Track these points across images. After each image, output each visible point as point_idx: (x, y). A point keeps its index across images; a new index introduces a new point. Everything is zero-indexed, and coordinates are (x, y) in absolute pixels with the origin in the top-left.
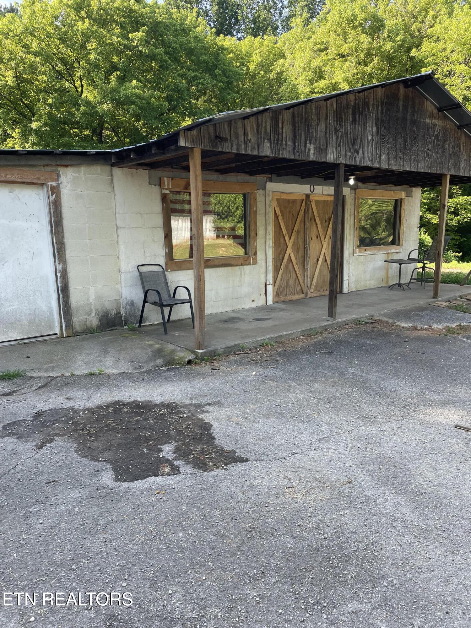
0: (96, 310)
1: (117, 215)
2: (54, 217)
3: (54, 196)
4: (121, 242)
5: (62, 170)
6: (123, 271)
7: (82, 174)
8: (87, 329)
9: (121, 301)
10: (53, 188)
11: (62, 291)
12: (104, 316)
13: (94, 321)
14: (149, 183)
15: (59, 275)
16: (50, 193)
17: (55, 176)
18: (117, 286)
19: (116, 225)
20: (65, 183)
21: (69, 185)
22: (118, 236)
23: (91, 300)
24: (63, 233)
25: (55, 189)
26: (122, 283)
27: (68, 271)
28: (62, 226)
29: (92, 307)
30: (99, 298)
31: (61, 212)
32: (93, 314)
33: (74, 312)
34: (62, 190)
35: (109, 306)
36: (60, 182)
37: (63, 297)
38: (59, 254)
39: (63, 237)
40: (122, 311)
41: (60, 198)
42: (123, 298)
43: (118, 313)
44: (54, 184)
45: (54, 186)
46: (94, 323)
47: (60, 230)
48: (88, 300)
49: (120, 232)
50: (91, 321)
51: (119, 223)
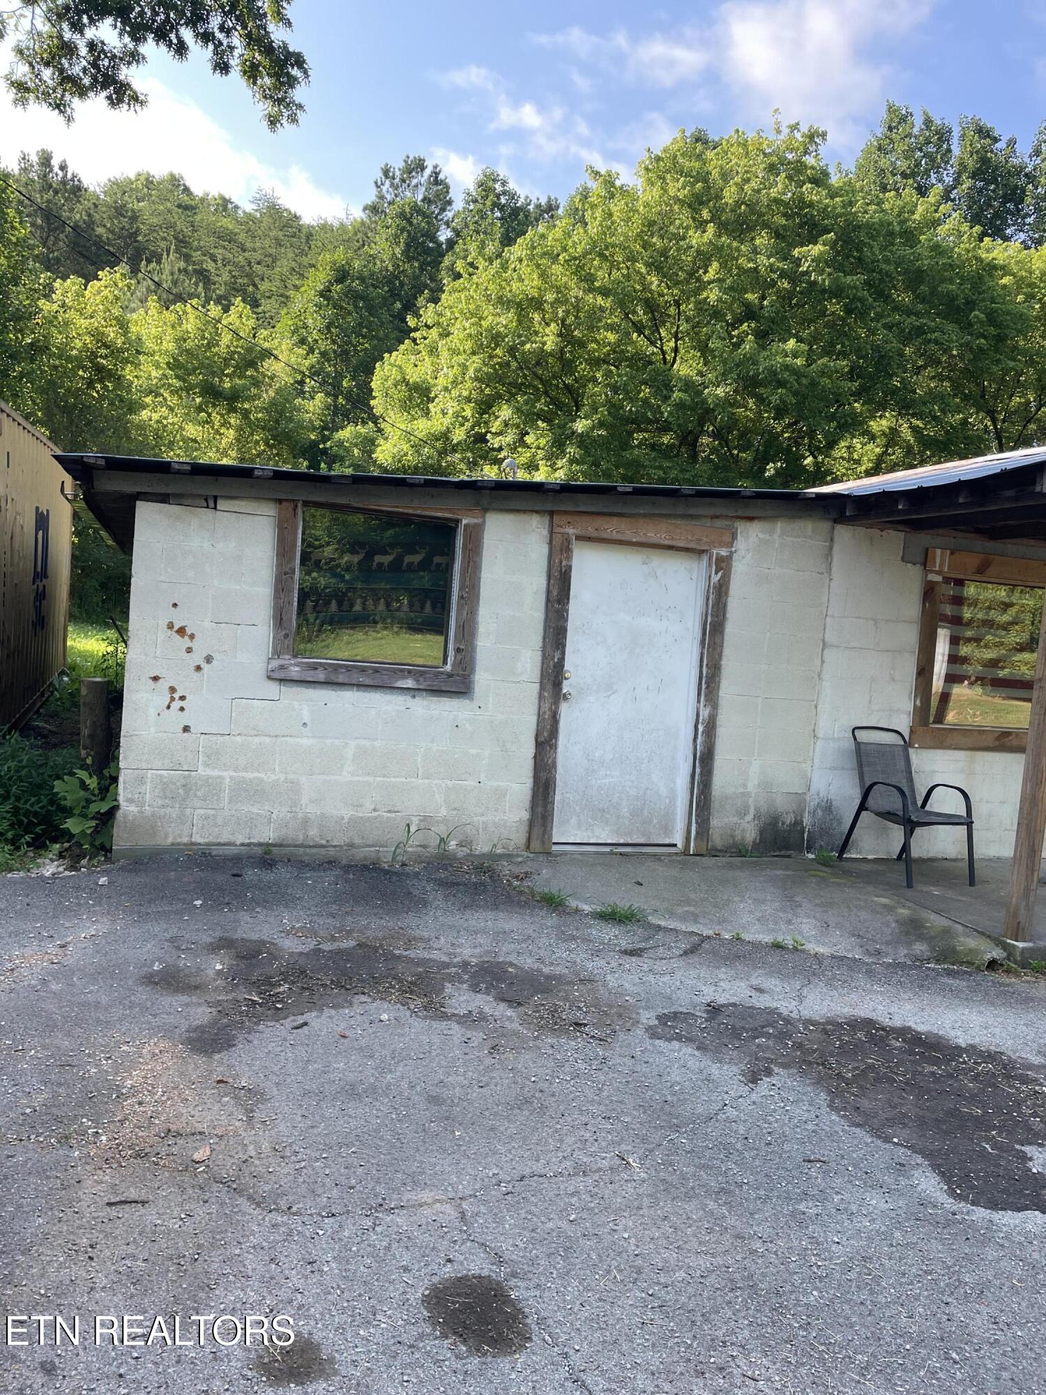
0: (757, 810)
1: (828, 619)
2: (712, 615)
3: (720, 574)
4: (825, 676)
5: (741, 526)
6: (820, 735)
7: (775, 537)
8: (735, 845)
9: (808, 798)
10: (720, 560)
11: (702, 760)
12: (770, 824)
13: (749, 832)
14: (903, 559)
15: (701, 728)
16: (714, 568)
17: (727, 538)
18: (804, 765)
19: (823, 641)
20: (742, 552)
21: (749, 556)
22: (823, 662)
23: (751, 787)
24: (722, 646)
25: (723, 561)
26: (816, 761)
27: (718, 723)
28: (722, 633)
29: (751, 801)
30: (766, 785)
31: (725, 606)
32: (750, 817)
33: (715, 805)
34: (734, 564)
35: (782, 804)
36: (733, 549)
37: (701, 774)
38: (707, 687)
39: (720, 655)
40: (807, 820)
41: (729, 581)
42: (813, 791)
43: (798, 823)
44: (724, 552)
45: (722, 556)
46: (748, 835)
47: (718, 640)
48: (745, 786)
49: (830, 655)
50: (743, 830)
51: (829, 637)
